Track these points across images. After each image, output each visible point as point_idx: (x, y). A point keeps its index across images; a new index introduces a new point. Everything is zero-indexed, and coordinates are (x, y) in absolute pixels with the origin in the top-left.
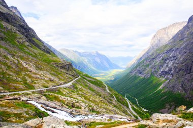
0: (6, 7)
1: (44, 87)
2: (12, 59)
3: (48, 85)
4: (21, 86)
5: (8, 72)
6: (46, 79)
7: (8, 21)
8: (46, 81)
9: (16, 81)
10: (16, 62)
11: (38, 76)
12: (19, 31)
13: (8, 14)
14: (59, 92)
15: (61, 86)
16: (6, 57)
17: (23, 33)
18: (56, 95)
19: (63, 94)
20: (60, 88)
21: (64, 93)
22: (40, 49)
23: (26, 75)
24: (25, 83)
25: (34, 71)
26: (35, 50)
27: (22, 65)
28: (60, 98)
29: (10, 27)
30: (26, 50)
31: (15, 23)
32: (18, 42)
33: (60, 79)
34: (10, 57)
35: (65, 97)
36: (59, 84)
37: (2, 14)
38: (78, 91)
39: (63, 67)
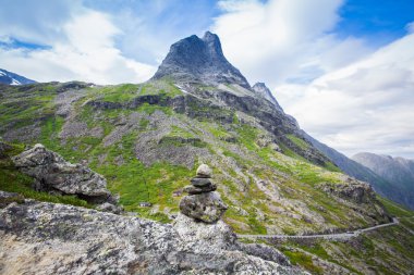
0: (247, 86)
1: (286, 232)
2: (241, 174)
3: (295, 229)
4: (243, 225)
5: (230, 198)
6: (295, 216)
7: (246, 109)
8: (294, 221)
9: (238, 215)
10: (247, 180)
11: (281, 209)
12: (261, 124)
13: (248, 98)
14: (317, 249)
15: (325, 236)
16: (232, 172)
17: (269, 128)
18: (307, 253)
19: (324, 255)
20: (322, 240)
21: (329, 252)
23: (258, 205)
24: (252, 221)
25: (275, 198)
26: (288, 158)
27: (256, 186)
28: (315, 263)
29: (248, 118)
30: (272, 159)
31: (256, 111)
32: (259, 144)
33: (328, 220)
34: (238, 171)
35: (327, 263)
36: (323, 231)
37: (238, 99)
38: (373, 255)
39: (347, 195)
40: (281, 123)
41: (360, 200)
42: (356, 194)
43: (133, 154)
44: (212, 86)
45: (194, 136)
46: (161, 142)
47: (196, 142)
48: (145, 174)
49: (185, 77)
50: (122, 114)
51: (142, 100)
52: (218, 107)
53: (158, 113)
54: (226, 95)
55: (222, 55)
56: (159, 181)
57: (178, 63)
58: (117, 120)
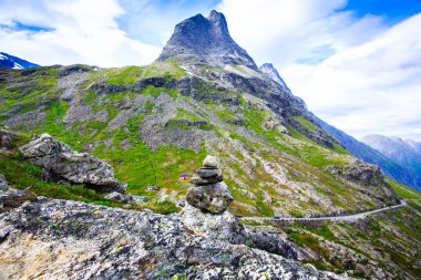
0: (254, 67)
1: (293, 214)
2: (249, 157)
3: (303, 212)
4: (250, 208)
5: (238, 181)
6: (302, 198)
7: (253, 91)
8: (301, 204)
9: (245, 198)
10: (254, 163)
11: (288, 192)
12: (269, 106)
13: (254, 79)
14: (324, 231)
15: (332, 219)
16: (239, 155)
17: (276, 110)
18: (314, 235)
19: (331, 237)
20: (329, 222)
21: (336, 234)
22: (311, 137)
23: (266, 188)
24: (259, 203)
25: (282, 181)
26: (295, 141)
27: (263, 169)
28: (321, 245)
29: (255, 100)
30: (279, 142)
31: (264, 93)
32: (266, 126)
33: (335, 203)
34: (245, 154)
35: (333, 244)
36: (330, 213)
37: (245, 81)
38: (379, 236)
39: (355, 178)
40: (289, 105)
41: (368, 183)
42: (364, 177)
43: (139, 138)
44: (218, 67)
45: (201, 119)
46: (167, 125)
47: (203, 125)
48: (152, 158)
49: (190, 58)
50: (127, 97)
51: (147, 82)
52: (224, 89)
53: (164, 96)
54: (233, 77)
55: (228, 35)
56: (165, 164)
57: (183, 43)
58: (122, 103)
